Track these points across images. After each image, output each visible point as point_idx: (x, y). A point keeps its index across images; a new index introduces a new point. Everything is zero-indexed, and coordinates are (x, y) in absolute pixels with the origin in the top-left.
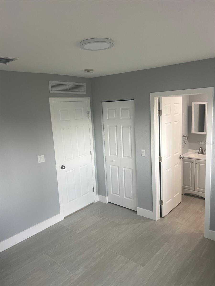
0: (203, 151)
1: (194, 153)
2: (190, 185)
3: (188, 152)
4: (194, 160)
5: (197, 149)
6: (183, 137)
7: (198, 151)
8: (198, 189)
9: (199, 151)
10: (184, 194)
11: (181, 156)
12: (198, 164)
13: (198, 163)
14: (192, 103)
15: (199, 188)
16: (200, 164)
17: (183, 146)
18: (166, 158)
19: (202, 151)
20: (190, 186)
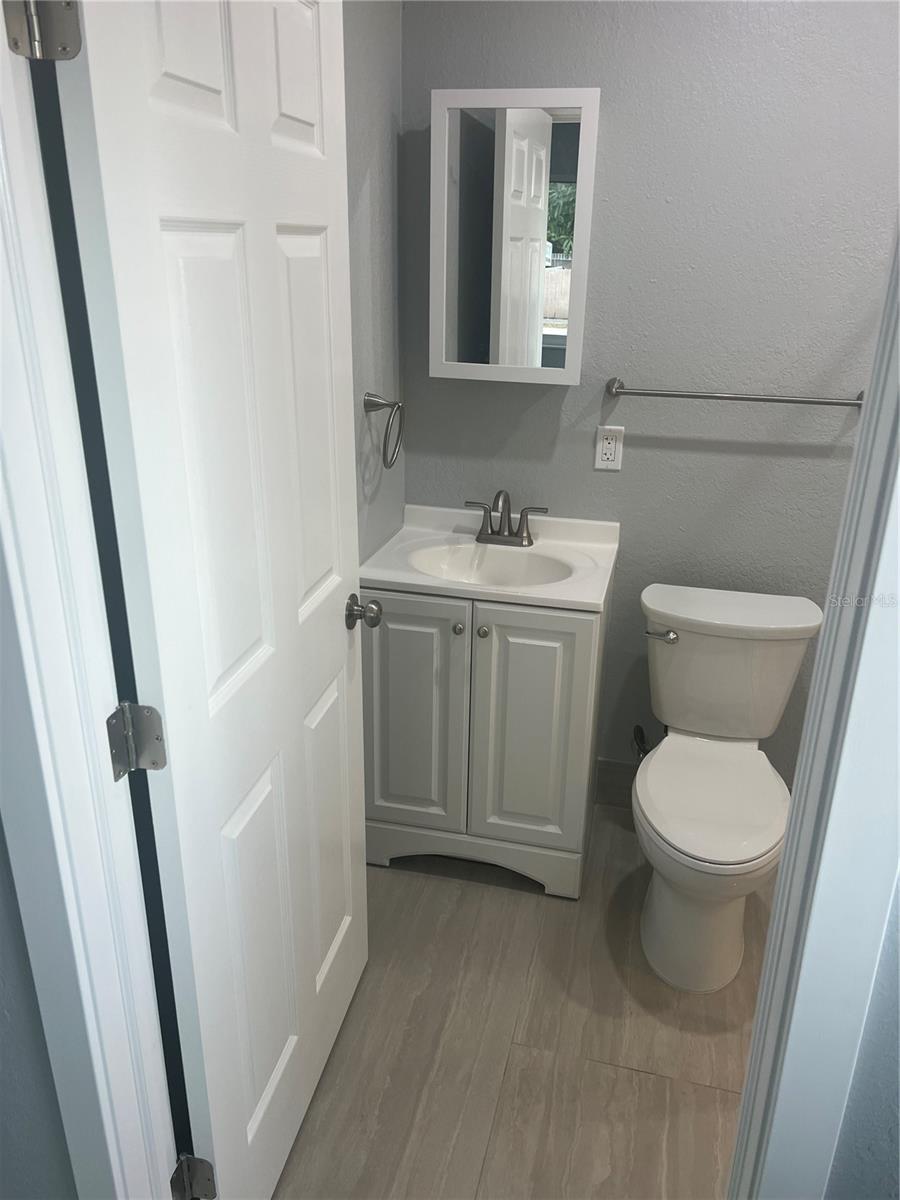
0: (516, 516)
1: (449, 534)
2: (434, 797)
3: (407, 528)
4: (467, 604)
5: (469, 504)
6: (370, 406)
7: (474, 517)
8: (493, 820)
9: (487, 518)
10: (392, 860)
11: (353, 597)
12: (494, 633)
13: (497, 625)
14: (433, 91)
15: (501, 812)
16: (511, 640)
17: (367, 489)
18: (216, 687)
19: (509, 518)
20: (432, 803)
